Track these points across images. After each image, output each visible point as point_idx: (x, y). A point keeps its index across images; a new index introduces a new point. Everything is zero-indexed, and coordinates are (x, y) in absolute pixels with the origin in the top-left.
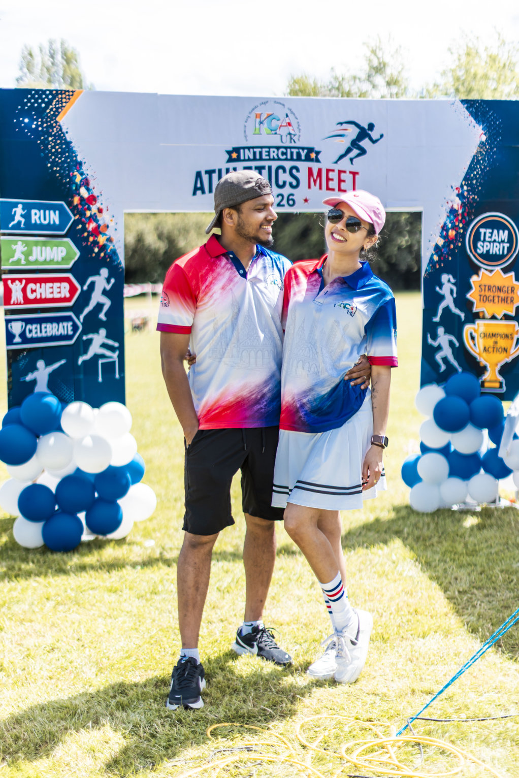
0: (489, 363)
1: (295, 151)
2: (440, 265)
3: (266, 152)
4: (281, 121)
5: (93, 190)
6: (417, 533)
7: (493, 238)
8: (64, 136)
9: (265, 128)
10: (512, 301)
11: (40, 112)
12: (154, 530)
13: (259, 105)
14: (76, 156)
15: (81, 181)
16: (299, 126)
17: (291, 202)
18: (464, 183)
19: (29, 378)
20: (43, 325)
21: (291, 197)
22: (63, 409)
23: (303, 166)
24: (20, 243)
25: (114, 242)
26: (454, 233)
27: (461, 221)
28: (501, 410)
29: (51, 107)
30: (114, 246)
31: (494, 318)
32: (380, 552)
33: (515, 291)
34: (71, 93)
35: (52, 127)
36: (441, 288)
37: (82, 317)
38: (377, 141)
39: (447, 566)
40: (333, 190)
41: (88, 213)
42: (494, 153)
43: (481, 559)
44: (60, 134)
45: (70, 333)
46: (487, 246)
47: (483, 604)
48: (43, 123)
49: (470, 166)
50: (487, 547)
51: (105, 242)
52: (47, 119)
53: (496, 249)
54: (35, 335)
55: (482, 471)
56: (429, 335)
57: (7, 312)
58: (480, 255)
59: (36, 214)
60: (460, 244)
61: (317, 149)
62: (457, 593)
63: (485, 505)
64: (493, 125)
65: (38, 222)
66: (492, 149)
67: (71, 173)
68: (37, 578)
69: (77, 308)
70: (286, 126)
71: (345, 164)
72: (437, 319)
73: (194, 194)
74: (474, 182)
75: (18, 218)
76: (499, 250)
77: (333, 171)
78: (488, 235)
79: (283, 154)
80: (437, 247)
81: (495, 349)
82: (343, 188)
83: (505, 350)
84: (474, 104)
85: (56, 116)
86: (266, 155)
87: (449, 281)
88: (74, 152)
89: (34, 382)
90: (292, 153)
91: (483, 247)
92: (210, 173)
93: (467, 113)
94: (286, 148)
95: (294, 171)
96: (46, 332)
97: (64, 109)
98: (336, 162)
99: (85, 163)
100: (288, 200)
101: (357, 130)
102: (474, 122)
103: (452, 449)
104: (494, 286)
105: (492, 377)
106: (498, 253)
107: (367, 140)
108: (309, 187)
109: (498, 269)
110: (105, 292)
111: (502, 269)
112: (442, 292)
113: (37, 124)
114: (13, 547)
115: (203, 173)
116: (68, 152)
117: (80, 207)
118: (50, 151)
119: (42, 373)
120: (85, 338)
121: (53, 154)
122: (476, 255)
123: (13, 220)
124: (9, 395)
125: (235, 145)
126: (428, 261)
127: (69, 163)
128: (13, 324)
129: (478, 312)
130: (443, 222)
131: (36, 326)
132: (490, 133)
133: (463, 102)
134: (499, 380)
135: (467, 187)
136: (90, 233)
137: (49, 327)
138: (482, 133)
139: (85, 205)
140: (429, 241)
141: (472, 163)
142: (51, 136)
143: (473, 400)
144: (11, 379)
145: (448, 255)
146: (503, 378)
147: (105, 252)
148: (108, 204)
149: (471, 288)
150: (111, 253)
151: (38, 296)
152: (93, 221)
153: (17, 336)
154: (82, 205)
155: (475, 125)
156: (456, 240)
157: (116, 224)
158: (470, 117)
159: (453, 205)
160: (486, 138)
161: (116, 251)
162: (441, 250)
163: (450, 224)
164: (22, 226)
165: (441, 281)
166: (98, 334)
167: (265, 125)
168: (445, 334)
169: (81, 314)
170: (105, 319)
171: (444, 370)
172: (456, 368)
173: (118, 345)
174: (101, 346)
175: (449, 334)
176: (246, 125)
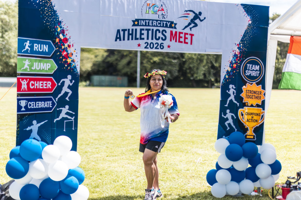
0: (250, 127)
1: (165, 23)
2: (229, 80)
3: (151, 22)
4: (159, 8)
5: (66, 36)
7: (252, 69)
8: (53, 8)
9: (151, 11)
10: (260, 98)
14: (58, 18)
15: (60, 31)
16: (167, 11)
17: (162, 47)
18: (241, 42)
19: (28, 129)
20: (37, 103)
21: (162, 45)
23: (168, 30)
24: (27, 60)
25: (75, 62)
26: (236, 65)
27: (239, 60)
28: (257, 150)
30: (75, 64)
31: (252, 106)
33: (261, 94)
35: (47, 3)
36: (229, 91)
37: (57, 99)
38: (203, 20)
40: (182, 42)
41: (63, 47)
42: (255, 29)
44: (51, 7)
45: (51, 107)
46: (250, 72)
49: (244, 35)
51: (71, 62)
53: (254, 74)
54: (32, 107)
56: (222, 113)
57: (18, 95)
58: (246, 76)
59: (36, 46)
60: (238, 71)
61: (175, 22)
64: (254, 17)
65: (37, 50)
66: (254, 27)
67: (55, 26)
69: (55, 95)
70: (161, 10)
71: (187, 30)
72: (227, 106)
73: (116, 40)
74: (245, 42)
75: (27, 47)
76: (255, 74)
77: (182, 33)
78: (250, 67)
79: (159, 23)
80: (228, 71)
81: (252, 120)
82: (186, 41)
83: (257, 121)
84: (247, 6)
86: (151, 24)
87: (233, 88)
88: (57, 16)
89: (31, 131)
90: (163, 24)
91: (248, 72)
92: (124, 31)
93: (243, 10)
94: (161, 21)
95: (164, 32)
96: (38, 106)
98: (184, 29)
99: (63, 22)
100: (160, 46)
101: (194, 15)
102: (246, 15)
104: (253, 91)
105: (250, 133)
106: (254, 75)
107: (198, 20)
108: (171, 40)
109: (254, 83)
110: (69, 87)
111: (256, 83)
112: (229, 93)
115: (121, 31)
116: (54, 16)
117: (59, 44)
118: (45, 15)
119: (35, 126)
120: (58, 109)
121: (47, 16)
122: (245, 76)
123: (25, 48)
124: (17, 137)
125: (136, 18)
126: (223, 78)
127: (54, 21)
128: (21, 101)
129: (245, 103)
130: (231, 60)
131: (33, 103)
132: (253, 20)
133: (242, 5)
134: (253, 135)
135: (242, 44)
136: (63, 57)
137: (40, 103)
138: (250, 20)
139: (62, 43)
140: (224, 69)
141: (245, 33)
142: (46, 7)
143: (243, 145)
144: (19, 129)
145: (233, 75)
146: (255, 134)
147: (70, 67)
148: (73, 43)
149: (242, 92)
150: (73, 68)
151: (35, 88)
152: (65, 51)
153: (23, 107)
154: (60, 43)
155: (247, 16)
156: (237, 68)
157: (77, 53)
158: (245, 12)
159: (236, 52)
160: (251, 22)
161: (76, 67)
162: (229, 73)
163: (234, 61)
164: (29, 52)
165: (229, 88)
166: (65, 108)
167: (152, 9)
168: (230, 112)
169: (57, 97)
170: (69, 100)
171: (229, 129)
172: (234, 129)
173: (74, 113)
174: (66, 114)
175: (232, 113)
176: (142, 9)
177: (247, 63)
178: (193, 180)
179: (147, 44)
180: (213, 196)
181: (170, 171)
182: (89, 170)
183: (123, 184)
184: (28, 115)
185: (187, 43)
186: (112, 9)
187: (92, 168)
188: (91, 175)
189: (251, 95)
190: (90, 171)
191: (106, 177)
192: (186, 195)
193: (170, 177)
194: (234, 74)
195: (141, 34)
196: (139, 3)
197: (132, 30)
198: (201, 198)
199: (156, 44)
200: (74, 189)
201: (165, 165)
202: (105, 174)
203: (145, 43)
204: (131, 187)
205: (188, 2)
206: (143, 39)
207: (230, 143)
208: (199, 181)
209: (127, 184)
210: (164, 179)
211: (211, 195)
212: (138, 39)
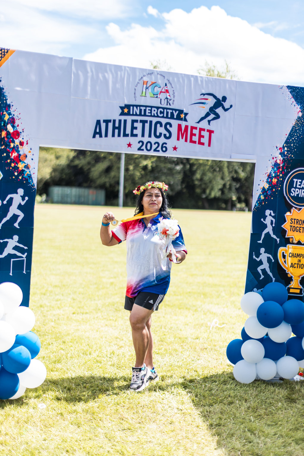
0: (295, 276)
1: (170, 111)
2: (265, 203)
3: (149, 110)
4: (161, 89)
5: (17, 128)
7: (301, 187)
9: (150, 93)
13: (146, 75)
14: (6, 100)
15: (8, 120)
16: (174, 93)
17: (164, 149)
18: (285, 145)
21: (164, 145)
23: (175, 123)
25: (30, 169)
26: (276, 180)
27: (281, 173)
30: (30, 172)
31: (299, 243)
36: (264, 220)
37: (1, 225)
38: (228, 109)
40: (195, 142)
41: (12, 145)
46: (297, 191)
49: (290, 134)
51: (24, 169)
53: (303, 194)
55: (286, 355)
56: (254, 253)
60: (279, 189)
61: (185, 112)
67: (2, 112)
70: (165, 92)
71: (204, 124)
72: (261, 242)
73: (94, 137)
74: (292, 145)
77: (196, 128)
78: (299, 183)
79: (161, 112)
80: (264, 189)
81: (299, 265)
82: (201, 141)
84: (295, 90)
86: (149, 113)
87: (270, 215)
88: (4, 96)
90: (167, 113)
91: (295, 191)
92: (107, 122)
93: (291, 96)
94: (164, 108)
95: (168, 126)
98: (198, 122)
99: (13, 106)
100: (162, 147)
101: (215, 101)
102: (295, 102)
104: (301, 220)
105: (295, 285)
107: (221, 108)
108: (178, 139)
110: (20, 207)
112: (265, 222)
115: (102, 122)
117: (6, 139)
120: (1, 241)
122: (290, 197)
125: (127, 102)
126: (257, 199)
127: (0, 105)
129: (289, 238)
130: (269, 172)
133: (288, 87)
134: (299, 288)
135: (287, 149)
136: (12, 161)
138: (300, 111)
139: (10, 138)
140: (259, 185)
141: (291, 131)
143: (284, 303)
145: (271, 196)
146: (302, 287)
147: (23, 176)
148: (28, 139)
149: (285, 221)
150: (27, 177)
152: (15, 152)
154: (8, 138)
155: (296, 104)
156: (278, 185)
157: (33, 155)
158: (293, 98)
159: (277, 160)
160: (302, 115)
161: (31, 176)
162: (266, 192)
163: (274, 174)
165: (265, 215)
166: (12, 239)
167: (150, 90)
168: (265, 252)
170: (19, 228)
171: (263, 278)
172: (271, 277)
173: (27, 248)
174: (14, 248)
175: (268, 254)
176: (136, 89)
178: (205, 355)
179: (141, 144)
180: (237, 381)
181: (170, 338)
182: (45, 335)
183: (98, 359)
185: (203, 144)
186: (89, 88)
187: (50, 332)
188: (49, 342)
189: (299, 226)
190: (47, 337)
191: (71, 346)
192: (195, 377)
193: (169, 349)
194: (273, 193)
195: (133, 128)
196: (131, 80)
197: (120, 121)
198: (217, 382)
199: (155, 144)
200: (23, 366)
201: (163, 329)
202: (71, 342)
203: (139, 142)
204: (110, 363)
205: (205, 80)
206: (136, 135)
207: (265, 300)
208: (215, 356)
209: (103, 359)
210: (160, 351)
211: (234, 379)
212: (127, 135)
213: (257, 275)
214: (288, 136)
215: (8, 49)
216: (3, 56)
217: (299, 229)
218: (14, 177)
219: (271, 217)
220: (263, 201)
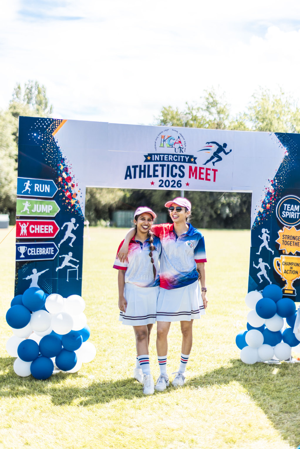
0: (288, 280)
1: (182, 157)
3: (166, 157)
4: (175, 141)
5: (70, 174)
6: (245, 376)
7: (291, 210)
8: (56, 144)
9: (166, 144)
11: (43, 130)
12: (94, 369)
13: (164, 132)
14: (61, 155)
15: (63, 169)
16: (185, 143)
17: (179, 185)
18: (275, 178)
19: (28, 278)
20: (37, 249)
21: (179, 182)
22: (46, 297)
23: (187, 165)
24: (27, 202)
25: (79, 204)
26: (269, 205)
27: (273, 199)
28: (294, 307)
29: (49, 128)
30: (79, 206)
31: (290, 254)
32: (225, 387)
34: (61, 121)
35: (49, 139)
36: (261, 236)
37: (59, 245)
38: (228, 153)
39: (265, 398)
40: (203, 179)
41: (66, 187)
42: (293, 162)
43: (284, 395)
44: (54, 143)
45: (52, 253)
46: (288, 214)
47: (288, 422)
48: (44, 136)
49: (279, 169)
50: (287, 387)
51: (75, 204)
52: (46, 135)
53: (292, 215)
54: (32, 254)
55: (282, 341)
56: (254, 262)
57: (17, 240)
58: (283, 218)
59: (37, 186)
60: (272, 212)
61: (195, 156)
62: (273, 415)
63: (284, 361)
64: (292, 147)
65: (38, 191)
66: (291, 160)
67: (58, 164)
68: (28, 396)
69: (57, 240)
70: (178, 143)
71: (210, 165)
72: (259, 253)
73: (126, 178)
74: (281, 178)
75: (27, 188)
76: (294, 216)
77: (203, 168)
78: (288, 207)
79: (176, 158)
80: (259, 212)
81: (291, 271)
82: (208, 178)
83: (297, 272)
84: (282, 135)
85: (52, 133)
86: (166, 159)
87: (266, 232)
88: (60, 153)
90: (181, 158)
91: (285, 214)
92: (135, 167)
93: (278, 140)
94: (178, 155)
95: (182, 168)
96: (39, 253)
97: (56, 129)
98: (205, 164)
99: (66, 159)
101: (218, 147)
102: (282, 145)
103: (265, 328)
104: (291, 236)
105: (289, 287)
106: (293, 217)
107: (222, 152)
108: (190, 177)
111: (295, 227)
112: (262, 238)
113: (41, 136)
114: (13, 375)
115: (131, 167)
116: (57, 153)
117: (62, 183)
118: (47, 152)
119: (35, 276)
120: (60, 256)
121: (49, 153)
122: (281, 218)
123: (25, 189)
124: (15, 287)
125: (149, 152)
126: (254, 221)
127: (57, 159)
128: (21, 247)
129: (282, 251)
130: (263, 199)
131: (33, 249)
132: (291, 151)
133: (276, 134)
134: (293, 289)
135: (277, 181)
136: (67, 198)
137: (41, 250)
138: (286, 151)
139: (65, 182)
140: (255, 209)
141: (280, 167)
142: (48, 143)
143: (278, 300)
144: (17, 278)
145: (266, 217)
146: (295, 288)
147: (74, 209)
148: (78, 182)
149: (278, 237)
150: (77, 210)
151: (36, 232)
152: (68, 192)
153: (22, 254)
154: (63, 182)
155: (283, 147)
156: (270, 209)
157: (82, 193)
158: (280, 142)
159: (269, 190)
160: (289, 154)
161: (80, 208)
162: (262, 215)
163: (267, 201)
164: (29, 193)
165: (262, 232)
166: (68, 255)
167: (167, 142)
168: (262, 262)
169: (59, 243)
170: (72, 246)
171: (262, 282)
172: (269, 281)
173: (79, 261)
174: (69, 262)
175: (265, 262)
176: (156, 142)
177: (285, 203)
179: (161, 182)
180: (242, 362)
184: (28, 262)
185: (209, 180)
189: (290, 241)
195: (155, 171)
197: (145, 166)
199: (172, 181)
203: (160, 181)
206: (157, 176)
207: (264, 297)
212: (151, 176)
213: (257, 280)
214: (278, 172)
215: (62, 119)
216: (58, 125)
217: (290, 243)
218: (68, 210)
219: (266, 234)
220: (260, 222)
